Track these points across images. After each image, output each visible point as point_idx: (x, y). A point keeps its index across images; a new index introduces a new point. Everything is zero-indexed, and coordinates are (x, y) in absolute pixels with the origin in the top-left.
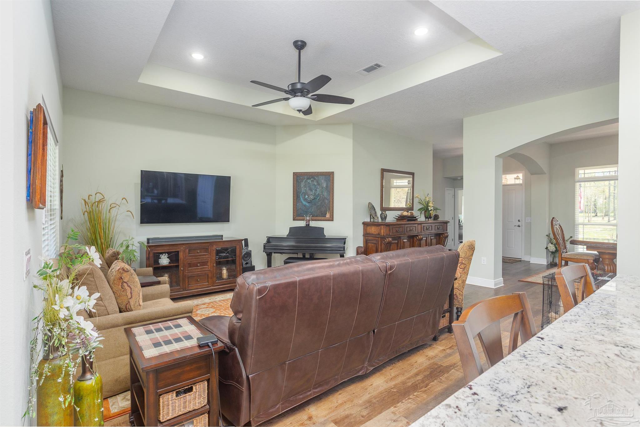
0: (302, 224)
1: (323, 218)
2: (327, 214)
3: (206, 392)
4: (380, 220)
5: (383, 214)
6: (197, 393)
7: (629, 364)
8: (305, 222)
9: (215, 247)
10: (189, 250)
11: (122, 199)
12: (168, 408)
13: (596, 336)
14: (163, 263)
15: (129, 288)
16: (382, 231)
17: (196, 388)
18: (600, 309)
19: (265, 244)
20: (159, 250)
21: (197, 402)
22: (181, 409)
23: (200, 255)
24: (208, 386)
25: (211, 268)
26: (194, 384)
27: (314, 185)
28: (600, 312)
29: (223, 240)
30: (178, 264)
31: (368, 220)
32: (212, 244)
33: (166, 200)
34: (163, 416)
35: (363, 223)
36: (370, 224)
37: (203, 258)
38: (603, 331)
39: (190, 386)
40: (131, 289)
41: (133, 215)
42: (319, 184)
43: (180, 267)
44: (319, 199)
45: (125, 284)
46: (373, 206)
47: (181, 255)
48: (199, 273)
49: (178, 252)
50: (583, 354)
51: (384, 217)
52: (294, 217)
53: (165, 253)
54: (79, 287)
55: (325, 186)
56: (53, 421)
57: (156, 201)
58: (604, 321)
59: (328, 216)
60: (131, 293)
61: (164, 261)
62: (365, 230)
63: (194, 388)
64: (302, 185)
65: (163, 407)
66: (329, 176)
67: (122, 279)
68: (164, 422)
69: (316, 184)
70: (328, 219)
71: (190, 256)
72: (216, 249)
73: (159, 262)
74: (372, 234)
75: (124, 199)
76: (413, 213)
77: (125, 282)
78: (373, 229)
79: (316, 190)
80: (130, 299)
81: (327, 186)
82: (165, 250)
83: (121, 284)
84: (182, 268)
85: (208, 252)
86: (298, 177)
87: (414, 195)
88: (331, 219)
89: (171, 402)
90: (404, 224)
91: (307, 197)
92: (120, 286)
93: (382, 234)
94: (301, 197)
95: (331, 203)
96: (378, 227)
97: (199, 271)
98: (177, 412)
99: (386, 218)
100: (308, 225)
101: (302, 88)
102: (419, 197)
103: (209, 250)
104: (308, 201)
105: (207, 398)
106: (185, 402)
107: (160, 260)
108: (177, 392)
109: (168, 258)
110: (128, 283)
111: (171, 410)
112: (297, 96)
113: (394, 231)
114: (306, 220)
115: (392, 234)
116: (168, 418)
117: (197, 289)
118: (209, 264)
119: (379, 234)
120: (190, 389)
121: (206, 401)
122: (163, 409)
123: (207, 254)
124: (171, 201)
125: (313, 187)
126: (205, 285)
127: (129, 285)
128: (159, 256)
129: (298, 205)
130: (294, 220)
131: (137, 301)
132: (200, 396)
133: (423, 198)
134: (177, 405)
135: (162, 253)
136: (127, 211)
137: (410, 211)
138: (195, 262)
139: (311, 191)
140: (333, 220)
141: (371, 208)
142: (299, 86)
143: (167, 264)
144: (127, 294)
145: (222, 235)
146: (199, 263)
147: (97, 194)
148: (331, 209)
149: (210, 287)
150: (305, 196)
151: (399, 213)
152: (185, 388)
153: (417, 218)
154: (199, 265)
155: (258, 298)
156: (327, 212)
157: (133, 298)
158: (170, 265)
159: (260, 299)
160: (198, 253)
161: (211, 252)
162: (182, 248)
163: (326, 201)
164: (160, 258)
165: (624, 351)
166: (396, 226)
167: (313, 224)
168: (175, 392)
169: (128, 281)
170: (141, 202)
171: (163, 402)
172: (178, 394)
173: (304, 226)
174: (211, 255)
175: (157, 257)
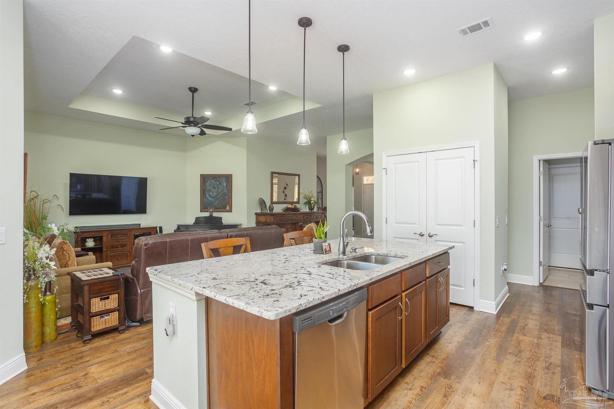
0: (207, 214)
1: (224, 210)
2: (227, 207)
3: (117, 300)
4: (269, 211)
5: (271, 206)
6: (112, 300)
8: (209, 213)
9: (133, 233)
10: (111, 235)
11: (54, 196)
12: (96, 306)
14: (89, 246)
15: (67, 254)
16: (268, 220)
17: (111, 297)
19: (175, 230)
20: (86, 235)
21: (112, 305)
22: (103, 307)
23: (121, 239)
24: (118, 297)
25: (130, 249)
26: (110, 295)
27: (217, 184)
29: (141, 227)
30: (102, 246)
31: (259, 211)
32: (130, 230)
33: (91, 195)
34: (93, 310)
35: (255, 214)
36: (260, 214)
37: (122, 241)
39: (108, 296)
40: (69, 255)
41: (63, 208)
42: (220, 184)
43: (103, 248)
44: (221, 195)
45: (65, 252)
46: (264, 200)
47: (104, 239)
48: (119, 253)
49: (102, 237)
51: (271, 209)
52: (201, 209)
53: (91, 238)
54: (45, 245)
55: (225, 185)
56: (33, 311)
57: (80, 196)
59: (228, 208)
60: (69, 257)
61: (90, 243)
62: (257, 219)
63: (110, 297)
64: (208, 184)
65: (93, 305)
66: (228, 178)
67: (62, 248)
68: (93, 313)
69: (218, 183)
70: (227, 211)
71: (112, 240)
72: (134, 235)
73: (86, 245)
74: (262, 222)
75: (55, 196)
76: (296, 206)
77: (65, 250)
78: (262, 218)
79: (218, 188)
80: (68, 261)
81: (227, 186)
82: (90, 235)
83: (62, 252)
84: (105, 249)
85: (128, 237)
86: (204, 178)
87: (300, 192)
88: (230, 211)
89: (97, 303)
90: (286, 214)
91: (211, 193)
92: (61, 253)
93: (268, 221)
94: (207, 194)
95: (230, 198)
96: (265, 216)
97: (120, 252)
98: (100, 309)
99: (272, 209)
100: (211, 216)
101: (194, 121)
102: (304, 193)
103: (128, 235)
104: (212, 197)
105: (117, 303)
106: (105, 304)
107: (86, 243)
108: (100, 298)
109: (93, 241)
110: (67, 251)
111: (97, 307)
112: (191, 126)
113: (278, 220)
114: (210, 212)
115: (276, 222)
116: (96, 311)
117: (118, 265)
118: (128, 246)
119: (266, 222)
120: (108, 298)
121: (117, 305)
122: (93, 306)
123: (126, 238)
124: (95, 195)
125: (216, 186)
126: (125, 262)
127: (68, 252)
128: (86, 240)
129: (204, 200)
130: (201, 211)
131: (73, 262)
132: (114, 302)
133: (307, 194)
134: (100, 305)
135: (88, 238)
136: (58, 205)
137: (294, 205)
138: (116, 244)
139: (214, 188)
140: (231, 212)
141: (262, 203)
142: (192, 119)
143: (92, 246)
144: (66, 258)
145: (140, 224)
146: (120, 245)
147: (32, 192)
148: (230, 203)
149: (129, 264)
150: (210, 193)
151: (286, 206)
152: (105, 296)
153: (299, 209)
154: (119, 247)
155: (144, 248)
156: (227, 205)
157: (70, 260)
158: (96, 247)
159: (145, 249)
160: (119, 237)
161: (130, 236)
162: (105, 234)
163: (227, 197)
164: (87, 242)
166: (279, 216)
167: (215, 214)
168: (99, 298)
169: (67, 250)
170: (70, 198)
171: (93, 303)
172: (101, 299)
173: (208, 216)
174: (130, 239)
175: (84, 240)
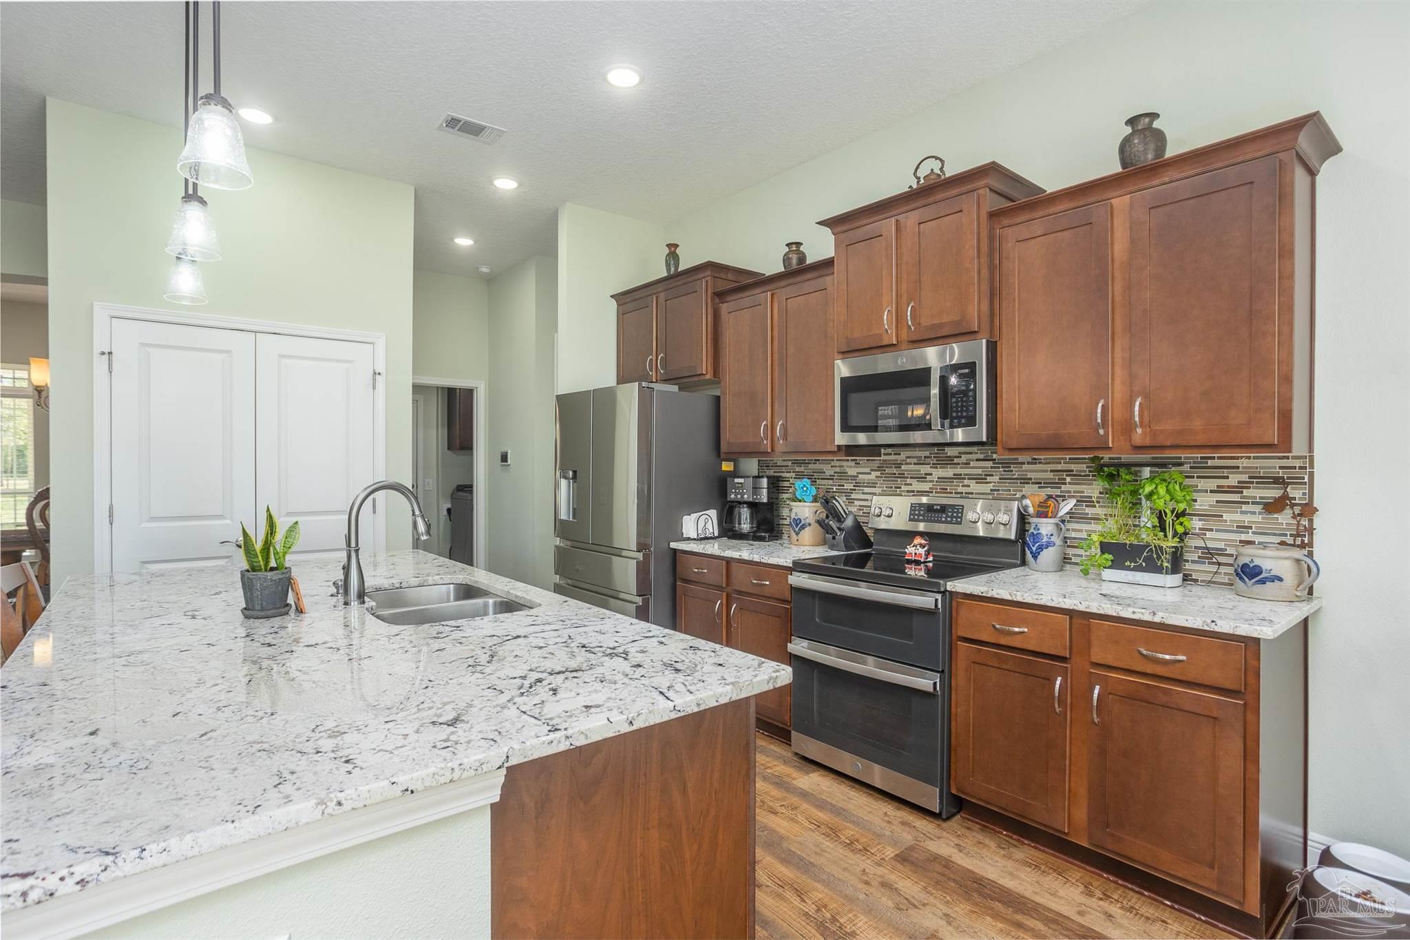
7: (142, 668)
13: (86, 657)
18: (71, 626)
28: (73, 630)
38: (92, 649)
50: (82, 680)
58: (86, 639)
165: (132, 659)
